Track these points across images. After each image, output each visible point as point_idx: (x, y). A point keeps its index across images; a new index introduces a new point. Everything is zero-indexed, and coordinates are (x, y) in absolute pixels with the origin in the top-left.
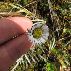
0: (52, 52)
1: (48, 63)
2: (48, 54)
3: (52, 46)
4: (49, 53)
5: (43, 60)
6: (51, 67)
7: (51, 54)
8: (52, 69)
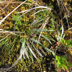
0: (61, 44)
1: (57, 57)
2: (56, 47)
3: (60, 36)
4: (57, 45)
5: (51, 53)
6: (61, 61)
7: (60, 46)
8: (62, 63)
